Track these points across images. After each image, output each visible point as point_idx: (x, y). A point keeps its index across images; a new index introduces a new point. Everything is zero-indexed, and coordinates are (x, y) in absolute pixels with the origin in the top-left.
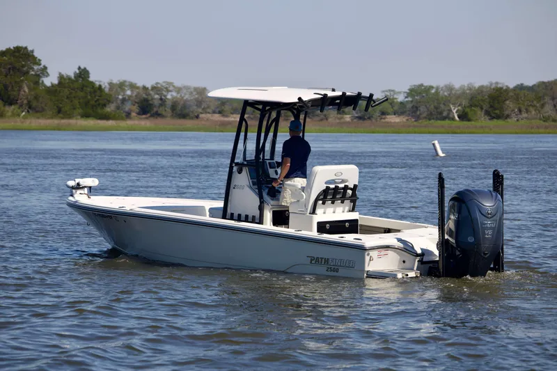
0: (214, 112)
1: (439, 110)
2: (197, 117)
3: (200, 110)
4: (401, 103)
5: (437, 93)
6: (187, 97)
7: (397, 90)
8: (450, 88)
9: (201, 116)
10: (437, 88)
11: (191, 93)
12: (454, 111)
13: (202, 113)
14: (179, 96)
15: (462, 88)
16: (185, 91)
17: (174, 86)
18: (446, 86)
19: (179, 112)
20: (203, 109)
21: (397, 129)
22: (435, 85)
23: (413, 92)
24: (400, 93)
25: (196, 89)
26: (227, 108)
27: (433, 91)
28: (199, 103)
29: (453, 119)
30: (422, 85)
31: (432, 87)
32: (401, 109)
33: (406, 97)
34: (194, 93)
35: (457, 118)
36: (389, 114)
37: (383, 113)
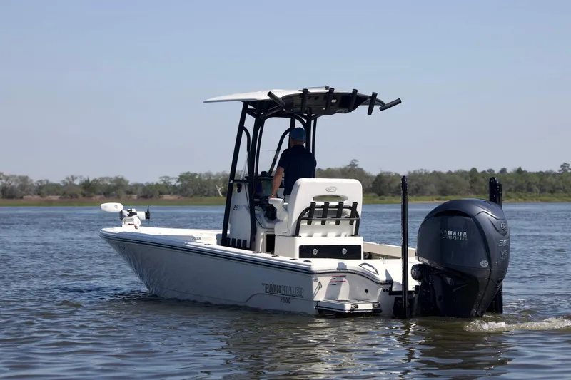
0: (35, 194)
1: (202, 191)
2: (22, 198)
3: (24, 193)
4: (174, 186)
5: (200, 178)
6: (13, 184)
7: (171, 176)
8: (209, 175)
9: (24, 197)
10: (200, 175)
11: (17, 180)
12: (219, 190)
13: (25, 195)
14: (7, 183)
15: (218, 175)
16: (12, 179)
17: (4, 176)
18: (206, 174)
19: (7, 195)
20: (26, 192)
21: (170, 203)
22: (198, 172)
23: (183, 178)
24: (172, 178)
25: (20, 177)
26: (43, 191)
27: (197, 177)
28: (23, 187)
29: (219, 196)
30: (188, 173)
31: (196, 174)
32: (175, 190)
33: (178, 182)
34: (19, 180)
35: (221, 194)
36: (164, 194)
37: (161, 193)
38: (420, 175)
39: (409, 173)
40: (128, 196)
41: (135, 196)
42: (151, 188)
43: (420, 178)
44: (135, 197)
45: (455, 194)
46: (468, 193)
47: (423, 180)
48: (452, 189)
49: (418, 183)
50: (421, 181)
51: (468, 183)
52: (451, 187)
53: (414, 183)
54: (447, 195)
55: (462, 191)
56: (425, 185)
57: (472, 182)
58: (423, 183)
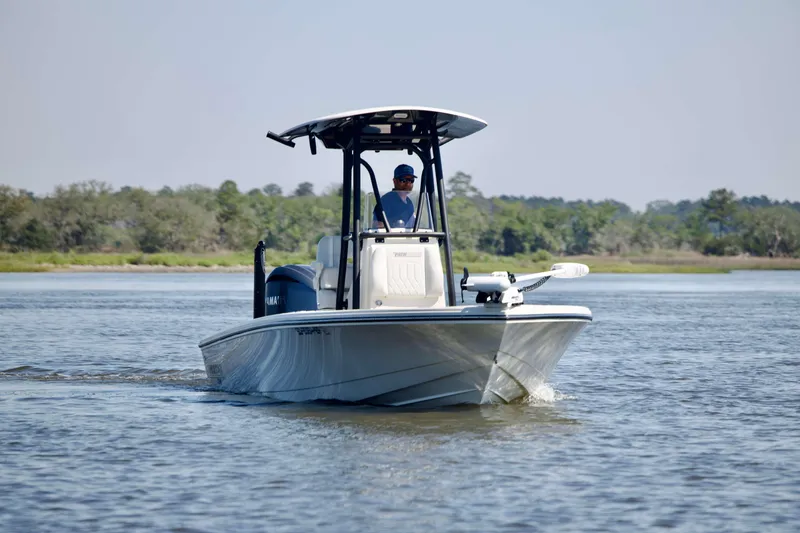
45: (177, 247)
46: (215, 245)
47: (95, 208)
48: (170, 234)
49: (83, 219)
50: (90, 212)
51: (214, 218)
52: (169, 228)
53: (72, 218)
54: (158, 251)
55: (197, 242)
56: (101, 222)
57: (226, 217)
58: (94, 217)
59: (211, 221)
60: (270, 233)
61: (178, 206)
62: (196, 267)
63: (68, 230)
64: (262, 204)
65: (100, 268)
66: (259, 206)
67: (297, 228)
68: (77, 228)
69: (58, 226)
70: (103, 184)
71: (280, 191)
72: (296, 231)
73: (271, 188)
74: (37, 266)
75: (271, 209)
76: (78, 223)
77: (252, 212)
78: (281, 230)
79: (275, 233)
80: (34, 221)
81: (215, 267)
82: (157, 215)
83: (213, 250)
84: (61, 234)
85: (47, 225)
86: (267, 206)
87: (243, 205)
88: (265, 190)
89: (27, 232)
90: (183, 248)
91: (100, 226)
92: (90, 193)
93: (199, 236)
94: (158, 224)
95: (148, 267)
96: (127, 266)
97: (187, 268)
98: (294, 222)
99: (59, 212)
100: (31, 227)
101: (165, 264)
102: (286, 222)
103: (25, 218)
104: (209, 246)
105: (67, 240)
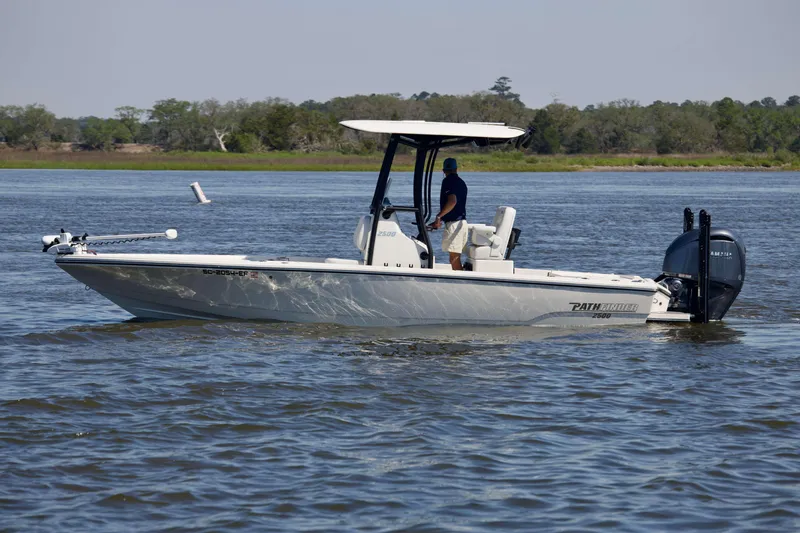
1: (198, 137)
4: (144, 125)
5: (195, 112)
7: (137, 107)
8: (213, 105)
10: (195, 105)
12: (220, 139)
15: (230, 105)
18: (207, 102)
21: (138, 164)
22: (191, 101)
23: (164, 110)
24: (142, 111)
27: (189, 110)
29: (218, 149)
30: (173, 101)
31: (187, 104)
32: (143, 135)
33: (151, 118)
35: (223, 147)
36: (126, 141)
37: (119, 140)
38: (623, 111)
39: (601, 106)
40: (54, 144)
41: (68, 144)
42: (99, 129)
43: (622, 119)
44: (67, 147)
45: (685, 149)
46: (713, 147)
47: (627, 120)
48: (680, 139)
49: (618, 127)
50: (623, 122)
51: (713, 127)
52: (679, 135)
53: (609, 126)
54: (671, 152)
55: (700, 144)
56: (631, 130)
57: (721, 126)
58: (626, 126)
59: (712, 129)
60: (758, 138)
61: (686, 118)
62: (687, 167)
63: (606, 135)
64: (752, 115)
65: (615, 168)
66: (749, 117)
67: (778, 132)
68: (613, 134)
69: (599, 133)
70: (633, 102)
71: (774, 102)
72: (778, 136)
73: (768, 101)
74: (569, 167)
75: (759, 119)
76: (614, 131)
77: (745, 121)
78: (767, 135)
79: (762, 136)
80: (582, 130)
81: (702, 167)
82: (670, 124)
83: (712, 151)
84: (602, 139)
85: (591, 132)
86: (756, 116)
87: (737, 116)
88: (763, 102)
89: (577, 137)
90: (689, 150)
91: (630, 133)
92: (624, 108)
93: (701, 141)
94: (670, 131)
95: (651, 167)
96: (635, 167)
97: (680, 168)
98: (777, 128)
99: (600, 123)
100: (580, 134)
101: (664, 165)
102: (771, 127)
103: (576, 127)
104: (709, 148)
105: (606, 143)
